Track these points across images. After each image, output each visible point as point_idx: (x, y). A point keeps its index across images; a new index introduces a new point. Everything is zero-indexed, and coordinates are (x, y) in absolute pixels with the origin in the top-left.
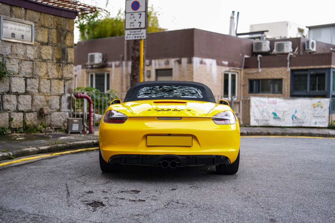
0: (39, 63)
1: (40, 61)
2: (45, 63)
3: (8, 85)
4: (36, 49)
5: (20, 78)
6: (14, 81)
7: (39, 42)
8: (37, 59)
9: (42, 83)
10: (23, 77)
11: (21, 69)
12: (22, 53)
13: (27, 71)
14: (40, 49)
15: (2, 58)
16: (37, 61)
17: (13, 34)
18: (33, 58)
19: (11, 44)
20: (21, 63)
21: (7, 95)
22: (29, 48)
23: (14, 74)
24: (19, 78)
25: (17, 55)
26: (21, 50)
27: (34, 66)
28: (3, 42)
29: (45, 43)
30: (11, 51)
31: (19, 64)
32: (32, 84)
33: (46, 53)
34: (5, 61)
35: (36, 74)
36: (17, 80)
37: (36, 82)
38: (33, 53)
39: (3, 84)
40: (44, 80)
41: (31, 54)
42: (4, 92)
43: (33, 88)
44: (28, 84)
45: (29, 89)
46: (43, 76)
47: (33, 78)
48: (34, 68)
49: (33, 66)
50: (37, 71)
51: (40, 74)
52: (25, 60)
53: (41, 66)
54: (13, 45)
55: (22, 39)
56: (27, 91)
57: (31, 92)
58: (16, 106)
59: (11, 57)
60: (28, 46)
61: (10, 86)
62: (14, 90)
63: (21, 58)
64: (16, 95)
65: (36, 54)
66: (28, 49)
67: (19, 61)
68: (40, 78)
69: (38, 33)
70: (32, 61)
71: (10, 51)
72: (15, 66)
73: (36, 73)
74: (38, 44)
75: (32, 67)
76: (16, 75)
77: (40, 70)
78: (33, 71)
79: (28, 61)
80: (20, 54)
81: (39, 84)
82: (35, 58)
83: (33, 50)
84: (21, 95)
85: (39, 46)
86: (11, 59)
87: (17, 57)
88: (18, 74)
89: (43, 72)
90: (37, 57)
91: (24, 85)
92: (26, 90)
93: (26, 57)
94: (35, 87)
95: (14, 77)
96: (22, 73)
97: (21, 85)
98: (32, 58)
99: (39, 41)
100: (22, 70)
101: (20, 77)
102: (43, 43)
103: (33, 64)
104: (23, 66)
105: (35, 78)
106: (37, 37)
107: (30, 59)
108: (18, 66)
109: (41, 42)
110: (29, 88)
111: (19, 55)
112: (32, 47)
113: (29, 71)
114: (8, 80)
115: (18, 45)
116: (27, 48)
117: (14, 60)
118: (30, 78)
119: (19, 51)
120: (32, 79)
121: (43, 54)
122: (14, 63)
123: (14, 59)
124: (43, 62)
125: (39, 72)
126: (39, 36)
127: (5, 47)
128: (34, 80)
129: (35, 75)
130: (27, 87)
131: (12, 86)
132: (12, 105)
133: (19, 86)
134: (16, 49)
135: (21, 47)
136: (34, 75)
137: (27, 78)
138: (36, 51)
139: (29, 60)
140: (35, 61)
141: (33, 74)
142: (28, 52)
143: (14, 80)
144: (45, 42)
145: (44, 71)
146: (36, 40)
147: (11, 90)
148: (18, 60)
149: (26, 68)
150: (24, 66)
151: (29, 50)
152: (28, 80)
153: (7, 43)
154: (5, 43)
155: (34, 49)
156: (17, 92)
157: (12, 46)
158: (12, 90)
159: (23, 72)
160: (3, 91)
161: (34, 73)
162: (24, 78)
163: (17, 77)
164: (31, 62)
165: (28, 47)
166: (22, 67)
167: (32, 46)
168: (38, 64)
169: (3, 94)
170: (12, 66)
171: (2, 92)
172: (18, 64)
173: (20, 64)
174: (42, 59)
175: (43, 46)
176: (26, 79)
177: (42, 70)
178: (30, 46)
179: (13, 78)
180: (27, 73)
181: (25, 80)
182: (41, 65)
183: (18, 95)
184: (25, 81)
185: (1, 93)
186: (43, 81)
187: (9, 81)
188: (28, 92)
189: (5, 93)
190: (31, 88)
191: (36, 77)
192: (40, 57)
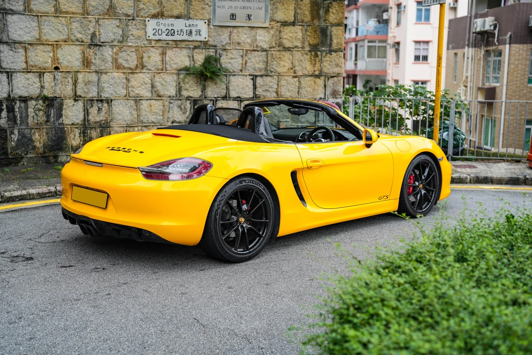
0: (278, 53)
1: (279, 51)
2: (289, 52)
3: (225, 87)
4: (272, 32)
5: (245, 77)
6: (234, 82)
7: (278, 22)
8: (274, 47)
9: (283, 82)
10: (250, 75)
11: (246, 64)
12: (249, 41)
13: (257, 66)
14: (280, 32)
15: (214, 51)
16: (274, 51)
17: (233, 14)
18: (268, 46)
19: (229, 29)
20: (246, 55)
21: (222, 101)
22: (260, 32)
23: (234, 72)
24: (242, 77)
25: (239, 44)
26: (245, 36)
27: (269, 58)
28: (216, 28)
29: (290, 23)
30: (230, 40)
31: (242, 56)
32: (265, 85)
33: (290, 37)
34: (219, 54)
35: (272, 70)
36: (240, 79)
37: (272, 82)
38: (267, 39)
39: (215, 87)
40: (286, 78)
41: (265, 42)
42: (218, 97)
43: (268, 91)
44: (258, 85)
45: (259, 92)
46: (285, 72)
47: (267, 76)
48: (269, 62)
49: (267, 58)
50: (275, 66)
51: (279, 70)
52: (253, 50)
53: (280, 58)
54: (233, 30)
55: (247, 21)
56: (256, 95)
57: (264, 96)
58: (237, 116)
59: (230, 48)
60: (259, 29)
61: (227, 89)
62: (233, 94)
63: (248, 47)
64: (238, 100)
65: (273, 40)
66: (258, 34)
67: (243, 52)
68: (279, 75)
69: (277, 8)
70: (266, 50)
71: (227, 38)
72: (235, 60)
73: (273, 68)
74: (276, 25)
75: (266, 60)
76: (239, 72)
77: (279, 64)
78: (267, 65)
79: (258, 51)
80: (244, 43)
81: (278, 85)
82: (271, 46)
83: (266, 34)
84: (246, 100)
85: (279, 28)
86: (230, 51)
87: (239, 47)
88: (241, 71)
89: (285, 66)
90: (274, 45)
91: (251, 86)
92: (254, 93)
93: (255, 46)
94: (270, 89)
95: (235, 75)
96: (249, 70)
97: (245, 87)
98: (265, 46)
99: (279, 20)
100: (248, 64)
101: (244, 75)
102: (286, 22)
103: (267, 55)
104: (249, 59)
105: (271, 76)
106: (275, 15)
107: (262, 48)
108: (240, 59)
109: (283, 21)
110: (260, 90)
111: (242, 44)
112: (265, 31)
113: (262, 66)
114: (225, 80)
115: (240, 30)
116: (256, 33)
117: (234, 52)
118: (262, 76)
119: (243, 39)
120: (264, 78)
121: (285, 38)
122: (232, 57)
123: (233, 50)
124: (285, 50)
125: (278, 67)
126: (279, 13)
127: (220, 35)
128: (269, 79)
129: (271, 72)
130: (257, 89)
131: (231, 88)
132: (231, 115)
133: (241, 88)
134: (238, 36)
135: (245, 32)
136: (269, 72)
137: (256, 76)
138: (273, 36)
139: (261, 50)
140: (271, 51)
141: (266, 69)
142: (258, 38)
143: (234, 80)
144: (289, 21)
145: (286, 64)
146: (272, 20)
147: (229, 95)
148: (241, 51)
149: (256, 62)
150: (252, 60)
151: (260, 36)
152: (259, 80)
153: (223, 29)
154: (220, 29)
155: (269, 32)
156: (239, 97)
157: (230, 32)
158: (230, 93)
159: (249, 68)
160: (216, 96)
161: (269, 68)
162: (252, 77)
163: (239, 75)
164: (264, 53)
165: (258, 31)
166: (249, 61)
167: (266, 29)
168: (276, 55)
169: (216, 100)
170: (230, 61)
171: (215, 98)
172: (240, 57)
173: (244, 56)
174: (284, 48)
175: (285, 28)
176: (254, 78)
177: (282, 63)
178: (261, 30)
179: (232, 77)
180: (256, 69)
181: (252, 79)
182: (281, 56)
183: (240, 100)
184: (252, 81)
185: (213, 99)
186: (285, 80)
187: (226, 82)
188: (258, 96)
189: (219, 99)
190: (263, 91)
191: (273, 73)
192: (280, 45)
